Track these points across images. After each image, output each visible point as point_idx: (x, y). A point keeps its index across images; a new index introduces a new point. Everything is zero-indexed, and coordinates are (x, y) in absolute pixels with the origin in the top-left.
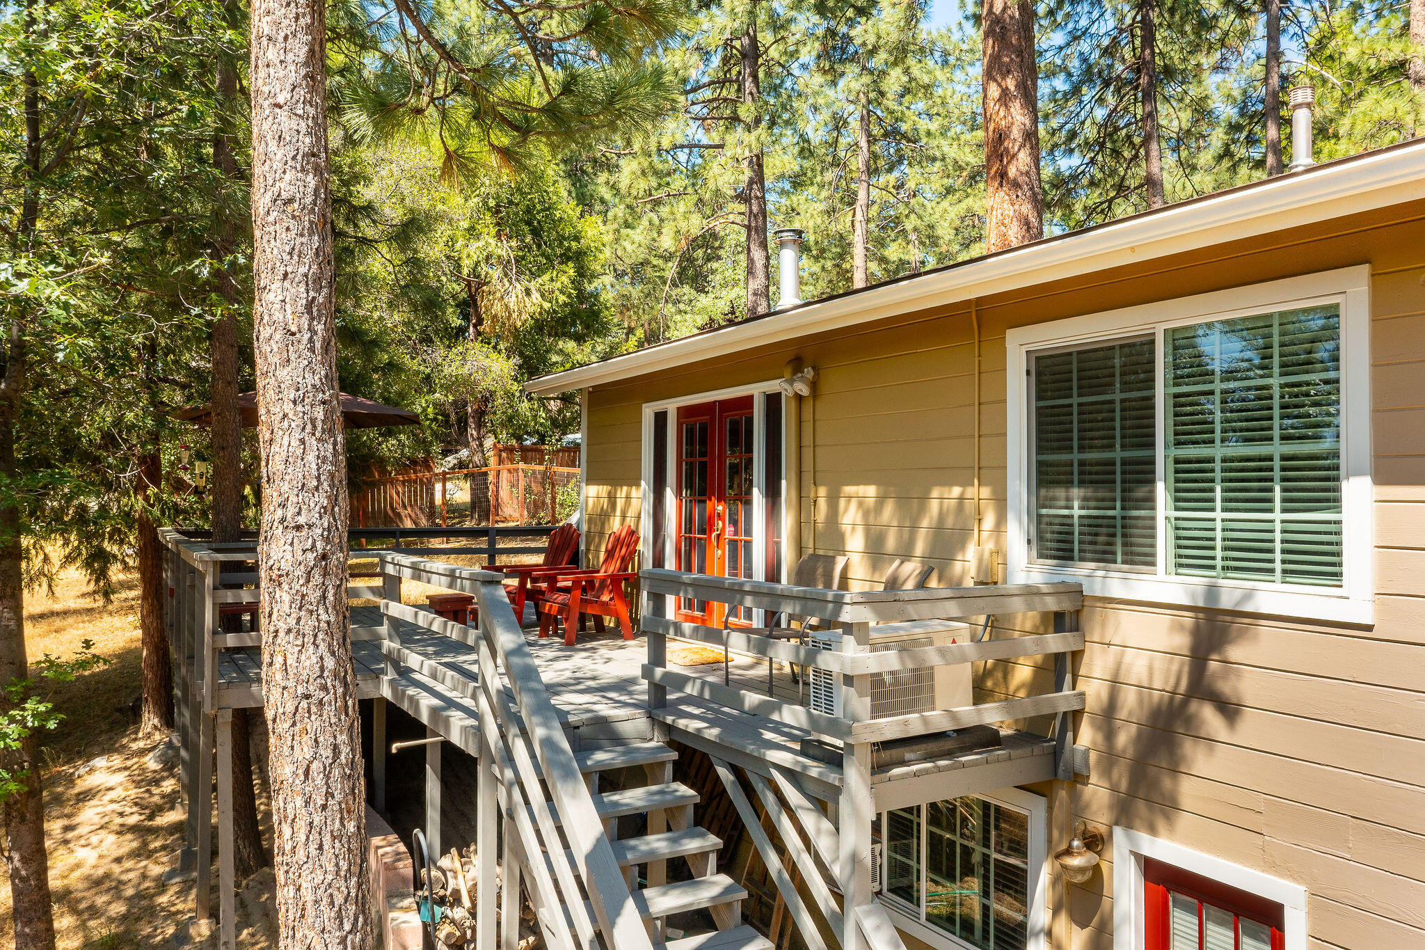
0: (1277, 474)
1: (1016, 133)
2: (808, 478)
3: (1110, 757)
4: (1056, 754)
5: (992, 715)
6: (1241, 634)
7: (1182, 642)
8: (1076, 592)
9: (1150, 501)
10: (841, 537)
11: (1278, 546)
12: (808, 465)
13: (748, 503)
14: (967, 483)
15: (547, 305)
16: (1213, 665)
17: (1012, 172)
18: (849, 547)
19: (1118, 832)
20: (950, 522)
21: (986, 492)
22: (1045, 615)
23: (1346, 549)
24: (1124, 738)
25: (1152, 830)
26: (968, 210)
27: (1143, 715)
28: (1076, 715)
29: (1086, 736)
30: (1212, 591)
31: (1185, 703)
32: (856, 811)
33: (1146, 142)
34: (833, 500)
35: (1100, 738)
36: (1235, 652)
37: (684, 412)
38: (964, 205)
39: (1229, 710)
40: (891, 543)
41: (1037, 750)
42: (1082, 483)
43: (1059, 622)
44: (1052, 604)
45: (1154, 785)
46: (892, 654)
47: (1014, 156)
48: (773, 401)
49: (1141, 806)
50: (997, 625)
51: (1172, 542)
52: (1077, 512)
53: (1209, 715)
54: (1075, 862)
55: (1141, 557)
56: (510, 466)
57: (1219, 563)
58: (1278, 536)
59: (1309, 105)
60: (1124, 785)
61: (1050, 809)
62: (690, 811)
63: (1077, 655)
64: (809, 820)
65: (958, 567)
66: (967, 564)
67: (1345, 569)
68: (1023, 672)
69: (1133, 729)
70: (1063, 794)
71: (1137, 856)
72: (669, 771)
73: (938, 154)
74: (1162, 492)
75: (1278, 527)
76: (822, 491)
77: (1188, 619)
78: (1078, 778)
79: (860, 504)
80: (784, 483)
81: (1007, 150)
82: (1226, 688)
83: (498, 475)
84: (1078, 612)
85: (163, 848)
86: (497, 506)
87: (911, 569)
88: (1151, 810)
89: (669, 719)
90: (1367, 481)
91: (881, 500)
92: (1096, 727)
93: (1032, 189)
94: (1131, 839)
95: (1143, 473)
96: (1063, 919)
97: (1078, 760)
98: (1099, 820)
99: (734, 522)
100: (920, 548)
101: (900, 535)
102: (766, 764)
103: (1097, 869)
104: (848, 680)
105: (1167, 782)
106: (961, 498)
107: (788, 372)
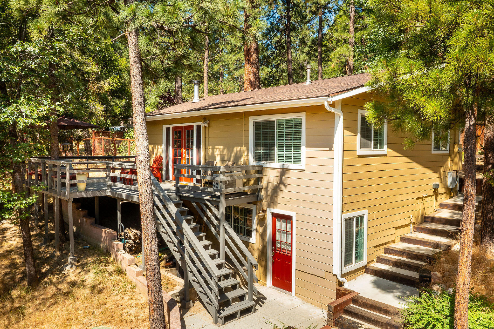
0: (284, 145)
1: (252, 49)
2: (207, 144)
3: (267, 196)
4: (258, 196)
5: (246, 189)
6: (288, 173)
7: (279, 174)
8: (261, 166)
9: (274, 150)
10: (215, 157)
11: (293, 157)
12: (207, 141)
13: (192, 150)
14: (241, 146)
15: (111, 88)
16: (283, 178)
17: (251, 60)
18: (217, 159)
19: (268, 209)
20: (238, 154)
21: (245, 148)
22: (256, 171)
23: (302, 158)
24: (269, 192)
25: (274, 208)
26: (238, 58)
27: (272, 188)
28: (261, 189)
29: (263, 193)
30: (283, 165)
31: (279, 185)
32: (223, 205)
33: (288, 48)
34: (213, 149)
35: (265, 193)
36: (286, 176)
37: (174, 128)
38: (237, 56)
39: (285, 185)
40: (226, 158)
41: (254, 195)
42: (263, 146)
43: (259, 172)
44: (257, 169)
45: (274, 200)
46: (229, 177)
47: (252, 55)
48: (199, 127)
49: (272, 204)
50: (247, 173)
51: (277, 157)
52: (262, 152)
53: (282, 186)
54: (261, 214)
55: (272, 160)
56: (99, 138)
57: (284, 160)
58: (293, 156)
59: (310, 69)
60: (269, 200)
61: (257, 207)
62: (187, 212)
63: (261, 178)
64: (213, 209)
65: (240, 162)
66: (242, 162)
67: (302, 161)
68: (252, 182)
69: (271, 190)
70: (259, 204)
71: (271, 212)
72: (181, 205)
73: (230, 42)
74: (276, 148)
75: (293, 154)
76: (211, 147)
77: (279, 170)
78: (262, 200)
79: (219, 150)
80: (201, 145)
81: (250, 53)
82: (285, 182)
83: (95, 140)
84: (262, 170)
85: (35, 240)
86: (95, 150)
87: (230, 163)
88: (273, 204)
89: (181, 195)
90: (305, 147)
91: (224, 149)
92: (265, 191)
93: (256, 65)
94: (270, 210)
95: (273, 145)
96: (259, 226)
97: (261, 197)
98: (265, 208)
99: (188, 154)
100: (232, 159)
101: (228, 156)
102: (204, 200)
103: (264, 215)
104: (221, 182)
105: (276, 199)
106: (240, 149)
107: (203, 121)
